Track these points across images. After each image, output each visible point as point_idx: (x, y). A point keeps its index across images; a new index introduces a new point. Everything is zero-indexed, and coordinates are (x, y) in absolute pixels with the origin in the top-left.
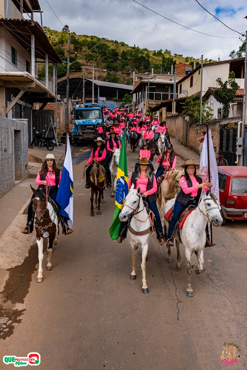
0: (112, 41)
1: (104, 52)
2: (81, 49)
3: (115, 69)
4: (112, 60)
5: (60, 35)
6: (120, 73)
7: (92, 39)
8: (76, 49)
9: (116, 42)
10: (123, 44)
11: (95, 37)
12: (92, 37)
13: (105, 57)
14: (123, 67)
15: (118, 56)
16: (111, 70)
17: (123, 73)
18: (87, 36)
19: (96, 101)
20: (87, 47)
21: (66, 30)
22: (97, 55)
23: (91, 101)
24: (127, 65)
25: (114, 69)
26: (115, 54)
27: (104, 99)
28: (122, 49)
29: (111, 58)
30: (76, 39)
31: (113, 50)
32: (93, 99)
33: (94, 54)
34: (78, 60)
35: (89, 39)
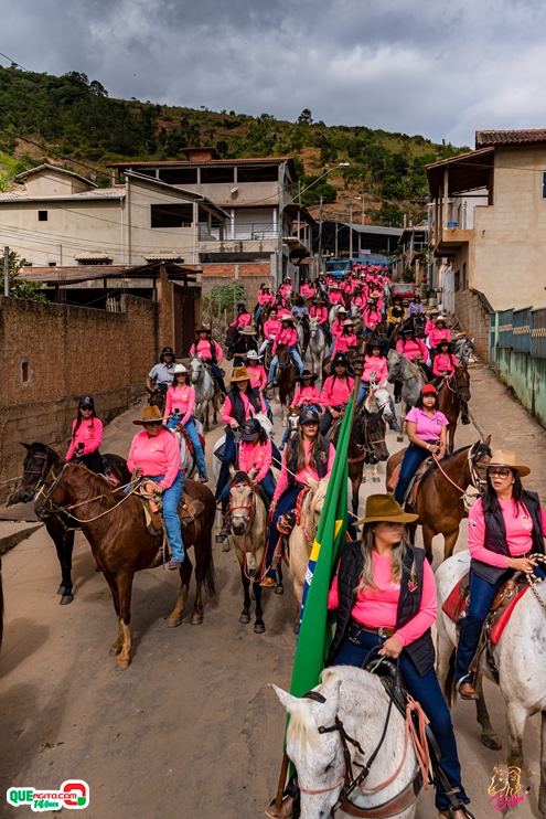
0: (397, 135)
1: (379, 163)
2: (336, 156)
3: (400, 197)
4: (392, 177)
5: (294, 131)
6: (407, 202)
7: (357, 135)
8: (325, 158)
9: (405, 138)
10: (419, 140)
11: (363, 128)
12: (358, 130)
13: (381, 171)
14: (414, 190)
15: (407, 166)
16: (390, 198)
17: (414, 203)
18: (346, 129)
19: (355, 256)
20: (346, 153)
21: (306, 118)
22: (366, 166)
23: (348, 256)
24: (423, 185)
25: (396, 195)
26: (400, 166)
27: (368, 252)
28: (416, 151)
29: (392, 174)
30: (326, 137)
31: (397, 157)
32: (351, 253)
33: (360, 165)
34: (329, 182)
35: (351, 136)
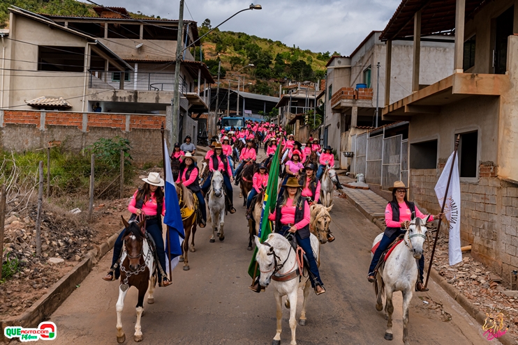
0: (265, 40)
1: (254, 55)
2: (225, 49)
3: (267, 77)
4: (263, 64)
6: (272, 81)
7: (239, 37)
8: (219, 50)
9: (270, 41)
10: (279, 44)
11: (243, 34)
12: (240, 35)
13: (255, 61)
14: (277, 74)
15: (272, 59)
16: (261, 78)
17: (277, 82)
18: (233, 33)
19: (241, 114)
20: (232, 48)
21: (207, 24)
22: (246, 57)
23: (236, 114)
24: (282, 71)
25: (265, 76)
26: (267, 58)
27: (250, 112)
28: (277, 50)
30: (220, 36)
31: (266, 53)
32: (238, 112)
33: (241, 56)
34: (221, 65)
35: (236, 38)
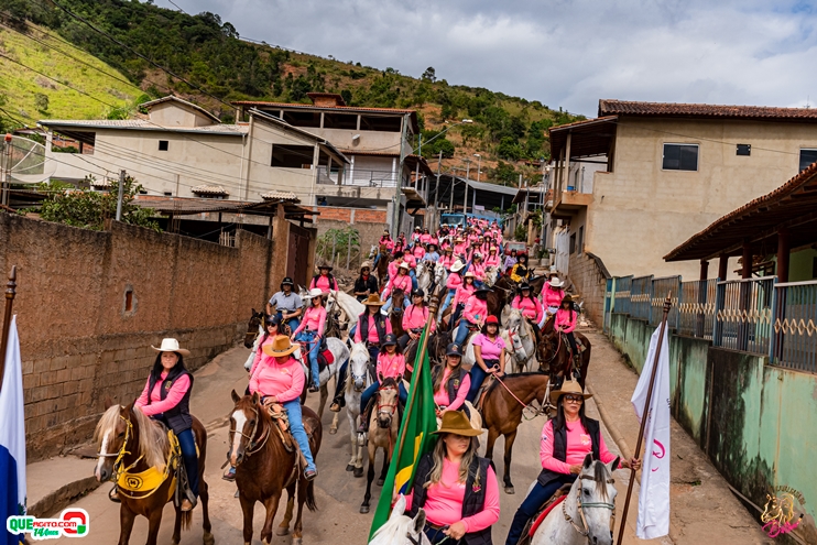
0: (517, 99)
1: (497, 123)
2: (456, 114)
3: (516, 158)
4: (510, 138)
5: (417, 87)
7: (477, 95)
8: (446, 115)
9: (524, 102)
10: (537, 106)
11: (484, 89)
12: (479, 91)
13: (499, 132)
14: (529, 152)
15: (525, 129)
16: (506, 158)
17: (529, 165)
18: (468, 89)
19: (469, 211)
20: (466, 111)
21: (430, 75)
22: (485, 126)
23: (462, 210)
24: (538, 148)
25: (512, 156)
26: (518, 129)
27: (482, 208)
28: (534, 116)
29: (509, 136)
30: (448, 95)
31: (515, 120)
32: (465, 207)
33: (479, 125)
34: (448, 138)
35: (472, 96)
